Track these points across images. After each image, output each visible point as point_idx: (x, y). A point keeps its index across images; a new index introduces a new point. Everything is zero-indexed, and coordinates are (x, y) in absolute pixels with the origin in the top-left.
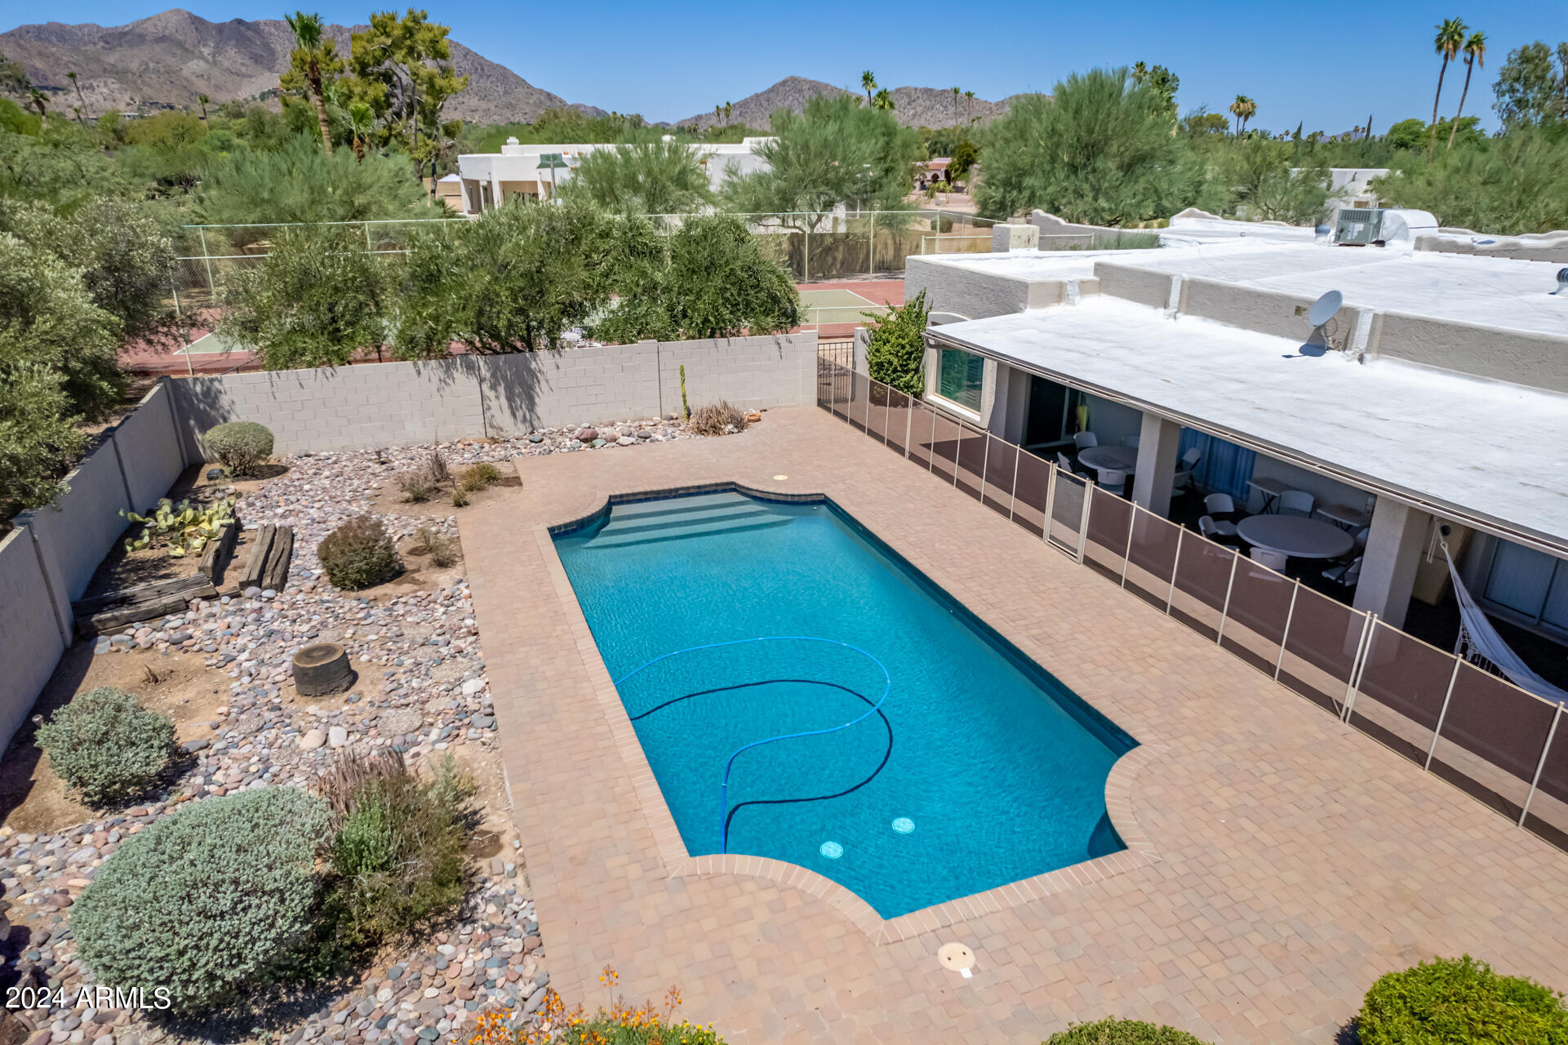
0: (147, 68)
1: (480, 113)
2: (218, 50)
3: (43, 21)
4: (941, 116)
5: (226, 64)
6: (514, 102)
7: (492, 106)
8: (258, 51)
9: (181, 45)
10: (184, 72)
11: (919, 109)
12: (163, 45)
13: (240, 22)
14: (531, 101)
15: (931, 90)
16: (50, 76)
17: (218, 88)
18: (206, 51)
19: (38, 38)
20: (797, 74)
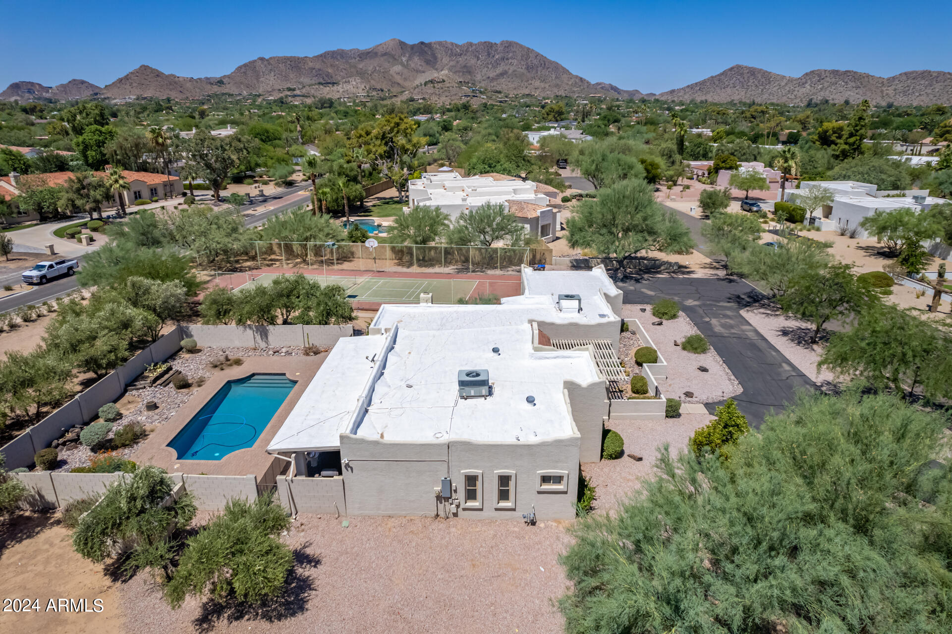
0: (375, 70)
1: (540, 90)
2: (410, 58)
3: (335, 49)
4: (842, 89)
5: (413, 65)
6: (560, 83)
7: (547, 86)
8: (429, 58)
9: (393, 57)
10: (391, 72)
11: (826, 84)
12: (385, 57)
13: (422, 43)
14: (570, 83)
15: (837, 71)
16: (334, 76)
17: (405, 79)
18: (404, 59)
19: (332, 57)
20: (740, 64)
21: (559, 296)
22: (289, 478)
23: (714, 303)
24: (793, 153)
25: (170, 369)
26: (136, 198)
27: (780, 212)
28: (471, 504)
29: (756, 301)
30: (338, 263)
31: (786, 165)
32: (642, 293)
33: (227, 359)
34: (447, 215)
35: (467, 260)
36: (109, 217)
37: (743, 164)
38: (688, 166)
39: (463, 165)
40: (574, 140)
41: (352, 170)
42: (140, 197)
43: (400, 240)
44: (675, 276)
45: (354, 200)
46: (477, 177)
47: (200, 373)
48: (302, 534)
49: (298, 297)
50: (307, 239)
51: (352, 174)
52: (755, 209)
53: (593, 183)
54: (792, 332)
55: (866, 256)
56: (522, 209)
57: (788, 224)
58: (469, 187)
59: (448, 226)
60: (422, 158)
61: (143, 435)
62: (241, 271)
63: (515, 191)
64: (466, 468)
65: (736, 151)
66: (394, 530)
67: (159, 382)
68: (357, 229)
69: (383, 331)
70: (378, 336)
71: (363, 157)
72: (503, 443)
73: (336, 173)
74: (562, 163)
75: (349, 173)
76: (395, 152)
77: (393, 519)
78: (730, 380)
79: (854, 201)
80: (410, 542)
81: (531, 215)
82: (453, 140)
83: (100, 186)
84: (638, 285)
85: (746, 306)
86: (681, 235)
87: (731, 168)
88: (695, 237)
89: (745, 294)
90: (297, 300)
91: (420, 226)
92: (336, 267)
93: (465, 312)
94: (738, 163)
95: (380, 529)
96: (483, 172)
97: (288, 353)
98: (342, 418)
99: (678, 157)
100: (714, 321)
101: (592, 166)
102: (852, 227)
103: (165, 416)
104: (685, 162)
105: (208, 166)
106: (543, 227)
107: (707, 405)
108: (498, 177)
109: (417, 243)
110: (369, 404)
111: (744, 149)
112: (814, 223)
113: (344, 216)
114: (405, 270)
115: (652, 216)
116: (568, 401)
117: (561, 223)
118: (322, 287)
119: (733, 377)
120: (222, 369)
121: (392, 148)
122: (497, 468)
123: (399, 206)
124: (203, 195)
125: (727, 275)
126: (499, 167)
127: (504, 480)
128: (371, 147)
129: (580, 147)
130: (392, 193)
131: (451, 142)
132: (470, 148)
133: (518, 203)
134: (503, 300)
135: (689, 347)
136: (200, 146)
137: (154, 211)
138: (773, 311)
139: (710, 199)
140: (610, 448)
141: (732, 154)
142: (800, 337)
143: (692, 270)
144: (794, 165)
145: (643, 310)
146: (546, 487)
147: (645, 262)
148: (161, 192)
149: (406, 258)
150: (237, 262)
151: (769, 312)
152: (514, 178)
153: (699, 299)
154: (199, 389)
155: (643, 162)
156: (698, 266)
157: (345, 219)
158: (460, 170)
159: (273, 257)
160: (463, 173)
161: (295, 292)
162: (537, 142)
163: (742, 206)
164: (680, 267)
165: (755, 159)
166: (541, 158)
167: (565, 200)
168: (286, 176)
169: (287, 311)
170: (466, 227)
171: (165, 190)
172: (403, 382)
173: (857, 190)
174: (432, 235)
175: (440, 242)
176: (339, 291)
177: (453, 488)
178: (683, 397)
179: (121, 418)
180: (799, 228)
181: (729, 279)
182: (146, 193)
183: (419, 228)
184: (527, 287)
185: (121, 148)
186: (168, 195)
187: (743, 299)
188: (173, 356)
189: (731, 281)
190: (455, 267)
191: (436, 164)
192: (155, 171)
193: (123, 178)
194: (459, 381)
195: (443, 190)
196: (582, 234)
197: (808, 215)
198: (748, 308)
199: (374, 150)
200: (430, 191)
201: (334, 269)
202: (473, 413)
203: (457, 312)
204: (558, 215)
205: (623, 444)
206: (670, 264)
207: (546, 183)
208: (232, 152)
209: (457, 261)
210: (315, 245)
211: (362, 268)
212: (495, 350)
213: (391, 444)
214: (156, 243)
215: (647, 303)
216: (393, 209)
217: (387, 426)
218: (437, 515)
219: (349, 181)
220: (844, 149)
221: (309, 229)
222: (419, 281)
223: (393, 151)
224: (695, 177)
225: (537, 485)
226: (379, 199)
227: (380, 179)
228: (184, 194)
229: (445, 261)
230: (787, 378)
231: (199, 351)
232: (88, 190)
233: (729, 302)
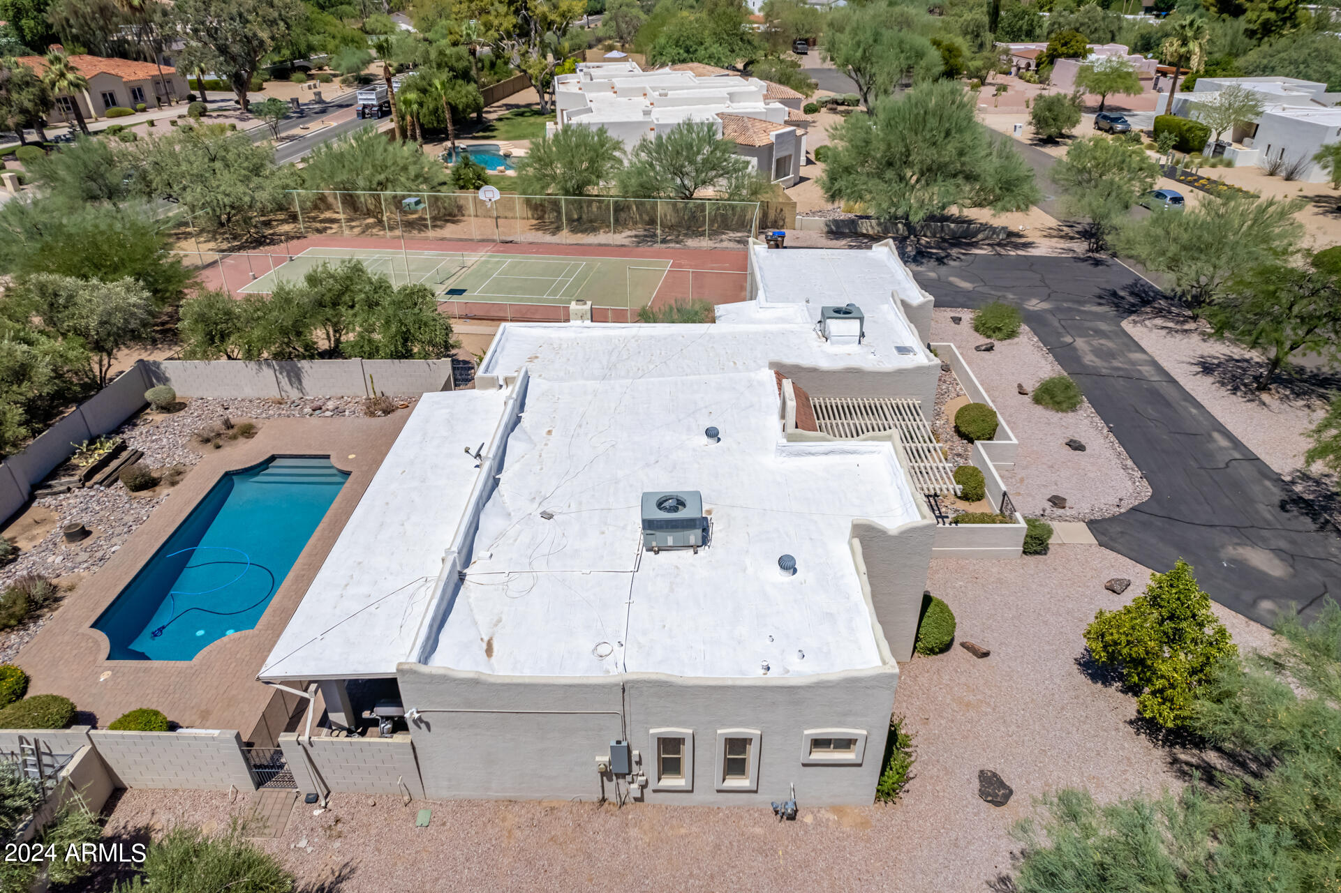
21: (824, 310)
22: (304, 738)
23: (1075, 306)
24: (1198, 28)
25: (122, 447)
26: (107, 104)
27: (1166, 134)
28: (669, 782)
29: (1146, 302)
30: (434, 226)
31: (1183, 50)
32: (951, 284)
33: (228, 425)
34: (618, 143)
35: (652, 222)
36: (58, 139)
37: (1096, 47)
38: (1007, 52)
39: (644, 48)
40: (818, 7)
41: (459, 58)
42: (114, 104)
43: (538, 187)
44: (1003, 252)
45: (464, 111)
46: (667, 70)
47: (179, 457)
48: (337, 844)
49: (352, 307)
50: (382, 185)
51: (460, 65)
52: (1119, 127)
53: (857, 82)
54: (1218, 365)
55: (1317, 214)
56: (746, 129)
57: (1178, 155)
58: (654, 89)
59: (621, 162)
60: (578, 35)
61: (52, 597)
62: (272, 243)
63: (732, 97)
64: (660, 726)
65: (1082, 24)
66: (518, 833)
67: (98, 477)
68: (467, 165)
69: (501, 382)
70: (492, 392)
71: (478, 35)
72: (738, 683)
73: (434, 65)
74: (804, 44)
75: (455, 65)
76: (532, 26)
77: (517, 808)
78: (1125, 468)
79: (1293, 113)
80: (550, 865)
81: (761, 140)
82: (627, 5)
83: (27, 84)
84: (943, 270)
85: (1132, 312)
86: (1020, 181)
87: (1075, 56)
88: (1041, 185)
89: (1124, 289)
90: (351, 312)
91: (571, 163)
92: (431, 233)
93: (652, 337)
94: (1088, 46)
95: (490, 831)
96: (677, 61)
97: (338, 411)
98: (412, 596)
99: (988, 37)
100: (1080, 343)
101: (856, 51)
102: (1290, 160)
103: (99, 554)
104: (1001, 45)
105: (223, 50)
106: (778, 161)
107: (1093, 525)
108: (701, 70)
109: (567, 193)
110: (467, 562)
111: (1096, 21)
112: (1222, 153)
113: (447, 139)
114: (548, 238)
115: (974, 148)
116: (863, 568)
117: (807, 153)
118: (396, 288)
119: (1130, 463)
120: (218, 447)
121: (527, 20)
122: (724, 725)
123: (540, 119)
124: (223, 101)
125: (1090, 250)
126: (701, 52)
127: (737, 746)
128: (491, 18)
129: (829, 17)
130: (529, 96)
131: (624, 8)
132: (654, 19)
133: (738, 118)
134: (720, 310)
135: (1047, 397)
136: (203, 13)
137: (134, 130)
138: (1177, 322)
139: (1050, 110)
140: (933, 637)
141: (1077, 30)
142: (1234, 378)
143: (1029, 240)
144: (1197, 50)
145: (957, 320)
146: (820, 755)
147: (952, 226)
148: (150, 94)
149: (549, 217)
150: (267, 224)
151: (1171, 325)
152: (727, 72)
153: (1048, 298)
154: (171, 490)
155: (937, 43)
156: (1039, 233)
157: (448, 144)
158: (638, 56)
159: (328, 215)
160: (643, 62)
161: (346, 298)
162: (760, 10)
163: (1096, 123)
164: (1011, 234)
165: (1113, 40)
166: (768, 36)
167: (810, 110)
168: (359, 69)
169: (335, 331)
170: (651, 165)
171: (157, 90)
172: (536, 505)
173: (1295, 93)
174: (594, 177)
175: (608, 188)
176: (424, 297)
177: (635, 758)
178: (1048, 505)
179: (14, 560)
180: (1197, 161)
181: (1095, 259)
182: (123, 97)
183: (570, 165)
184: (760, 285)
185: (76, 13)
186: (161, 101)
187: (1123, 298)
188: (131, 420)
189: (1097, 263)
190: (634, 233)
191: (600, 47)
192: (139, 56)
193: (72, 69)
194: (644, 521)
195: (610, 94)
196: (851, 178)
197: (1212, 140)
198: (1133, 317)
199: (496, 22)
200: (589, 96)
201: (427, 238)
202: (672, 590)
203: (636, 338)
204: (804, 139)
205: (954, 626)
206: (994, 230)
207: (780, 82)
208: (259, 24)
209: (635, 223)
210: (395, 197)
211: (476, 235)
212: (712, 433)
213: (503, 685)
214: (113, 193)
215: (963, 306)
216: (531, 124)
217: (499, 621)
218: (604, 800)
219: (455, 77)
220: (1268, 19)
221: (384, 168)
222: (571, 260)
223: (529, 25)
224: (1014, 70)
225: (803, 752)
226: (508, 107)
227: (510, 73)
228: (192, 98)
229: (617, 221)
230: (1227, 465)
231: (181, 406)
232: (8, 91)
233: (1100, 304)
